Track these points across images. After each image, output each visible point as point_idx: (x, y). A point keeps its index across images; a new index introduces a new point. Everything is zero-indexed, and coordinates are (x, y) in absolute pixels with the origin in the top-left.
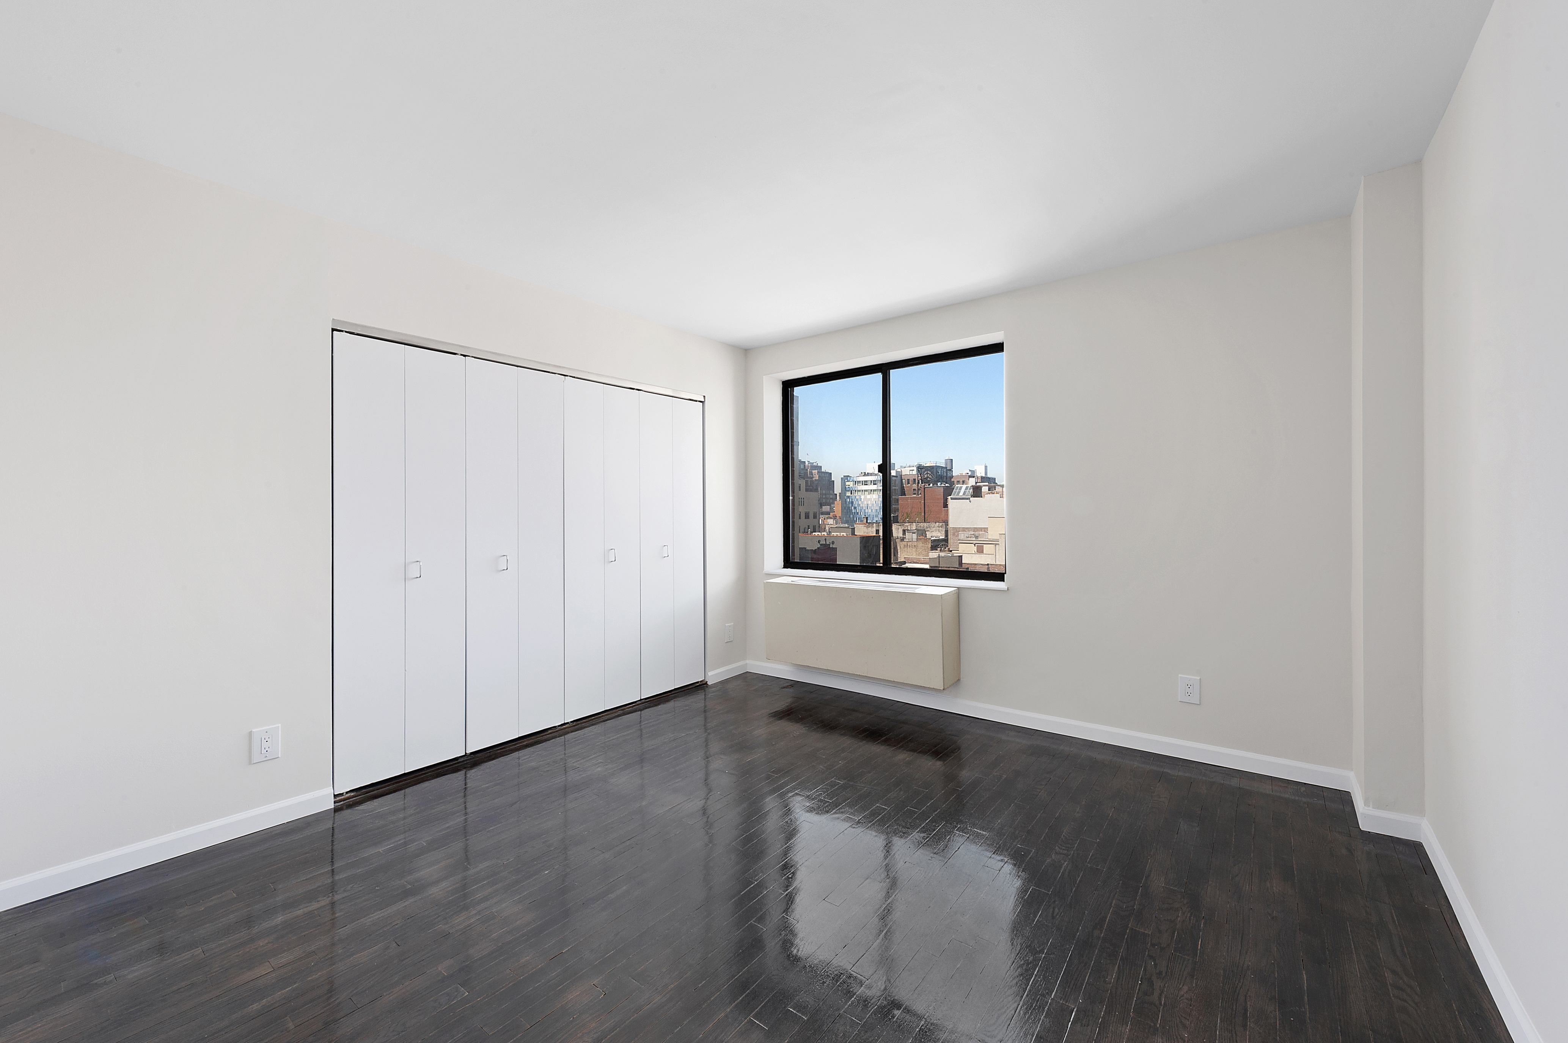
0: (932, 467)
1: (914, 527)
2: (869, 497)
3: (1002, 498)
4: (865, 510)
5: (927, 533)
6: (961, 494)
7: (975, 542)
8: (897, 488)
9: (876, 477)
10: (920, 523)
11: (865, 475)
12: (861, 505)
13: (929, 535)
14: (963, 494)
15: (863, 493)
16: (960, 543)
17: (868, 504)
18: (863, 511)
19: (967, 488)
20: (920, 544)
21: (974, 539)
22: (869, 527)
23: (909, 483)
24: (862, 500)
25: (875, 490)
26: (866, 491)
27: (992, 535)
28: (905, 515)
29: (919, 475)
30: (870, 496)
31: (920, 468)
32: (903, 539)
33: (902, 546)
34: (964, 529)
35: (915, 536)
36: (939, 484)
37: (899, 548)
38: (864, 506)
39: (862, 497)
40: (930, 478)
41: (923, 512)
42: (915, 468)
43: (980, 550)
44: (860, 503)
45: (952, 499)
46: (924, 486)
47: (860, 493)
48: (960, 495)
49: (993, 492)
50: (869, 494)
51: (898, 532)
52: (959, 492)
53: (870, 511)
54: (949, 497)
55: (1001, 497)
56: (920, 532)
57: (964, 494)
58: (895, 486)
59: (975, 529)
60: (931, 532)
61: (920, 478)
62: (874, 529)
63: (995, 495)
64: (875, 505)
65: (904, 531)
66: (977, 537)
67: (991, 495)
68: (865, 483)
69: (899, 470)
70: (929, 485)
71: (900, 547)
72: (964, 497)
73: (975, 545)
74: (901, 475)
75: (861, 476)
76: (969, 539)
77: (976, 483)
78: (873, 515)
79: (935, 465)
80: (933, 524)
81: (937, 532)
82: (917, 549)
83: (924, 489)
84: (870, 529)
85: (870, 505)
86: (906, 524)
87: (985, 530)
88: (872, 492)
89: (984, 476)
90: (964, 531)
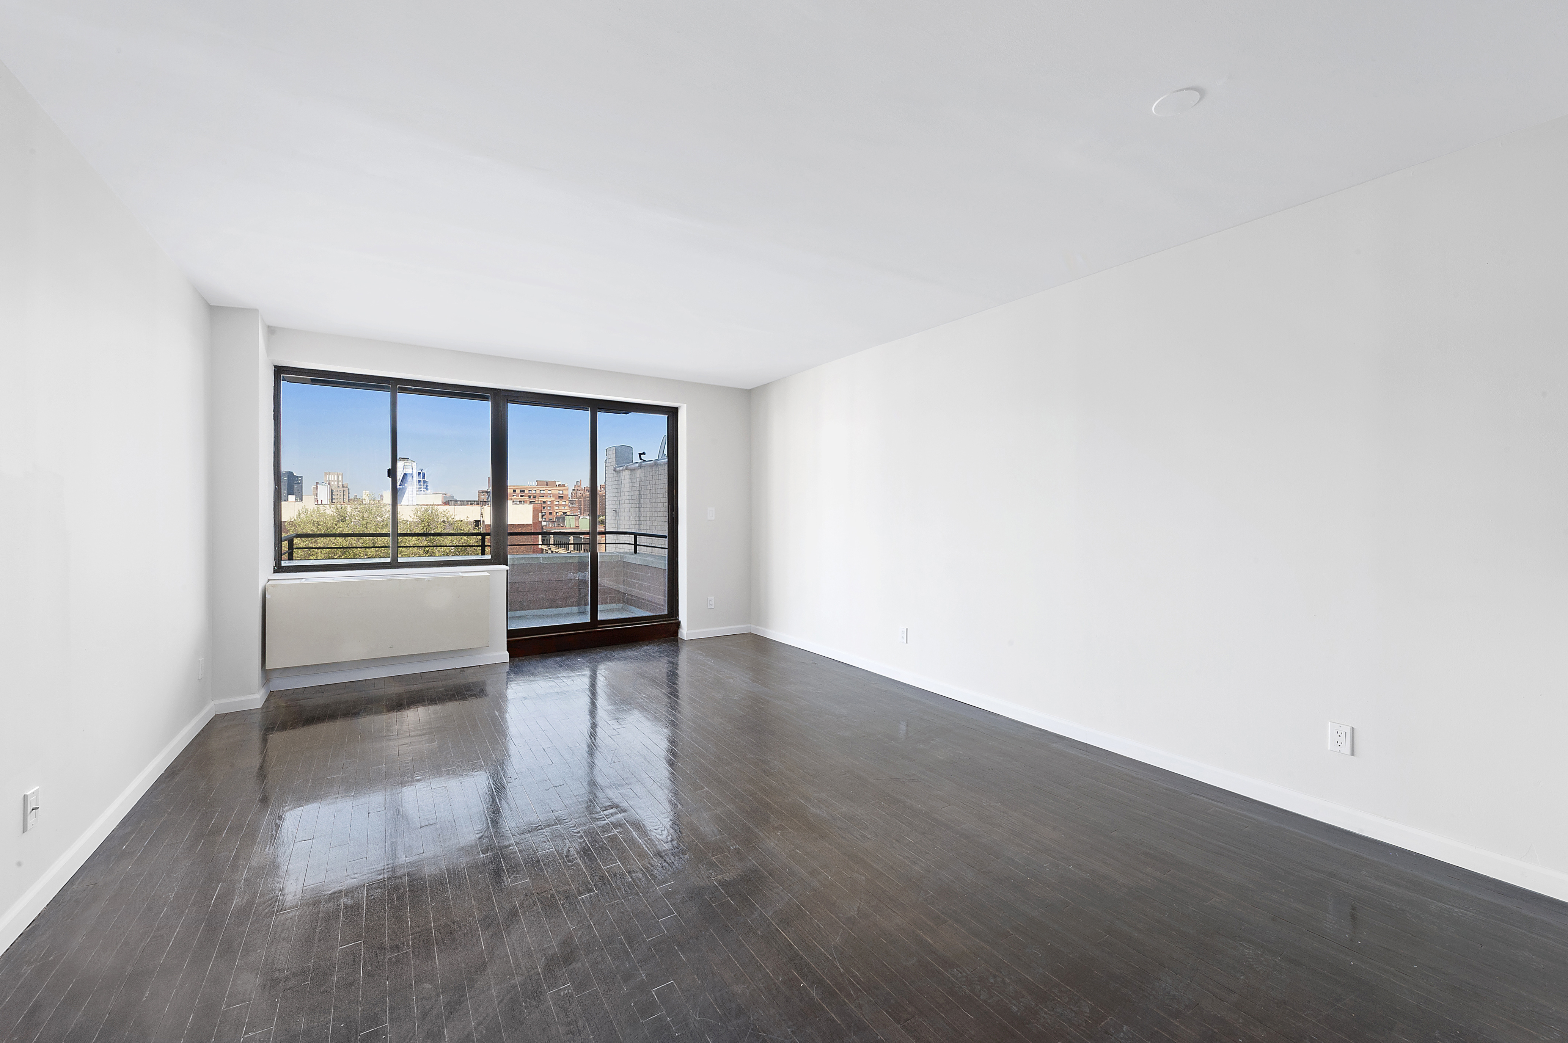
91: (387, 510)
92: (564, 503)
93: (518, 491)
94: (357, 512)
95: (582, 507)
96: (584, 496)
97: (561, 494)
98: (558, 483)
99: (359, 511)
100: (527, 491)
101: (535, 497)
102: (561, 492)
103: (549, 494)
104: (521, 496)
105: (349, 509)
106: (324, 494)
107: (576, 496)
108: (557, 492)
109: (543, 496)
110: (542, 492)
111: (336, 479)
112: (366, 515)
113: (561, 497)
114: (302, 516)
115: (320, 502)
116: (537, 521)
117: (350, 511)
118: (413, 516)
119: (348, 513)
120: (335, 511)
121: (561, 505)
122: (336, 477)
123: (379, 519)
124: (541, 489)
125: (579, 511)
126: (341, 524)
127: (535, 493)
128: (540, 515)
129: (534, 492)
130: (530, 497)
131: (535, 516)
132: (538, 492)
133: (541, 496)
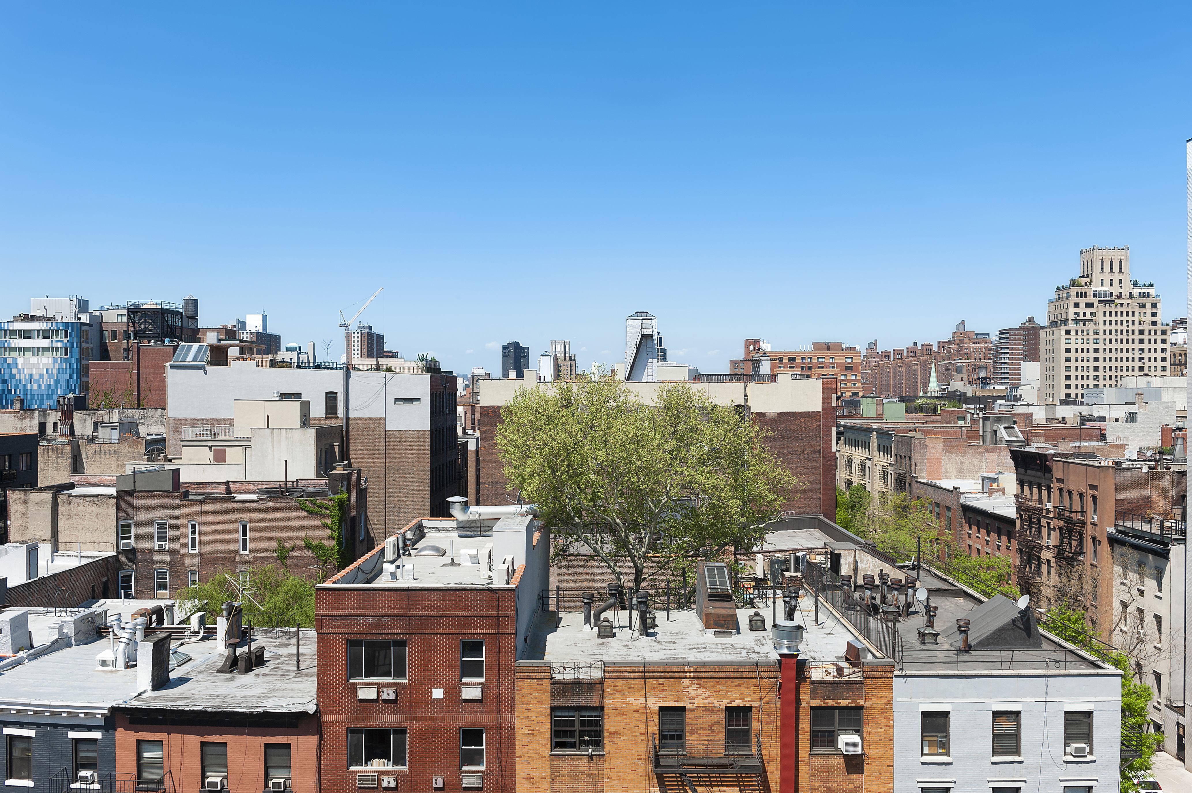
0: (154, 311)
1: (115, 417)
2: (33, 360)
3: (260, 368)
4: (25, 385)
5: (139, 427)
6: (190, 358)
7: (210, 443)
8: (91, 346)
9: (49, 324)
10: (127, 409)
11: (28, 318)
12: (17, 377)
13: (143, 431)
14: (193, 360)
15: (22, 353)
16: (184, 446)
17: (31, 375)
18: (21, 387)
19: (200, 349)
20: (125, 448)
21: (210, 438)
22: (26, 418)
23: (115, 337)
24: (20, 367)
25: (45, 349)
26: (26, 349)
27: (240, 430)
28: (102, 395)
29: (131, 324)
30: (36, 359)
31: (134, 312)
32: (91, 440)
33: (90, 453)
34: (194, 421)
35: (116, 434)
36: (166, 341)
37: (84, 456)
38: (23, 377)
39: (20, 361)
40: (150, 330)
41: (136, 389)
42: (125, 312)
43: (220, 458)
44: (15, 371)
45: (173, 367)
46: (138, 343)
47: (14, 354)
48: (187, 360)
49: (245, 356)
50: (33, 355)
51: (84, 427)
52: (186, 356)
53: (35, 387)
54: (168, 364)
55: (258, 366)
56: (126, 426)
57: (195, 358)
58: (87, 342)
59: (215, 421)
60: (148, 425)
61: (132, 329)
62: (36, 422)
63: (248, 361)
64: (46, 376)
65: (96, 424)
66: (214, 435)
67: (241, 361)
68: (27, 335)
69: (97, 314)
70: (149, 342)
71: (87, 455)
72: (194, 363)
73: (210, 448)
74: (101, 323)
75: (17, 321)
76: (201, 438)
77: (219, 340)
78: (42, 396)
79: (160, 307)
80: (151, 412)
81: (159, 426)
82: (118, 457)
83: (139, 349)
84: (27, 421)
85: (36, 377)
86: (99, 412)
87: (230, 421)
88: (40, 353)
89: (261, 331)
90: (194, 423)
91: (623, 390)
92: (853, 378)
93: (786, 360)
94: (585, 394)
95: (878, 383)
96: (881, 366)
97: (849, 363)
98: (844, 346)
99: (586, 392)
100: (798, 360)
101: (810, 368)
102: (849, 360)
103: (831, 363)
104: (790, 367)
105: (575, 389)
106: (547, 370)
107: (869, 366)
108: (842, 360)
109: (822, 367)
110: (821, 360)
111: (563, 349)
112: (595, 398)
113: (849, 368)
114: (520, 399)
115: (542, 380)
116: (828, 407)
117: (576, 392)
118: (656, 400)
119: (574, 395)
120: (557, 391)
121: (849, 381)
122: (563, 346)
123: (612, 403)
124: (819, 355)
125: (874, 389)
126: (564, 412)
127: (811, 362)
128: (834, 396)
129: (809, 360)
130: (802, 368)
131: (826, 399)
132: (815, 360)
133: (819, 367)
